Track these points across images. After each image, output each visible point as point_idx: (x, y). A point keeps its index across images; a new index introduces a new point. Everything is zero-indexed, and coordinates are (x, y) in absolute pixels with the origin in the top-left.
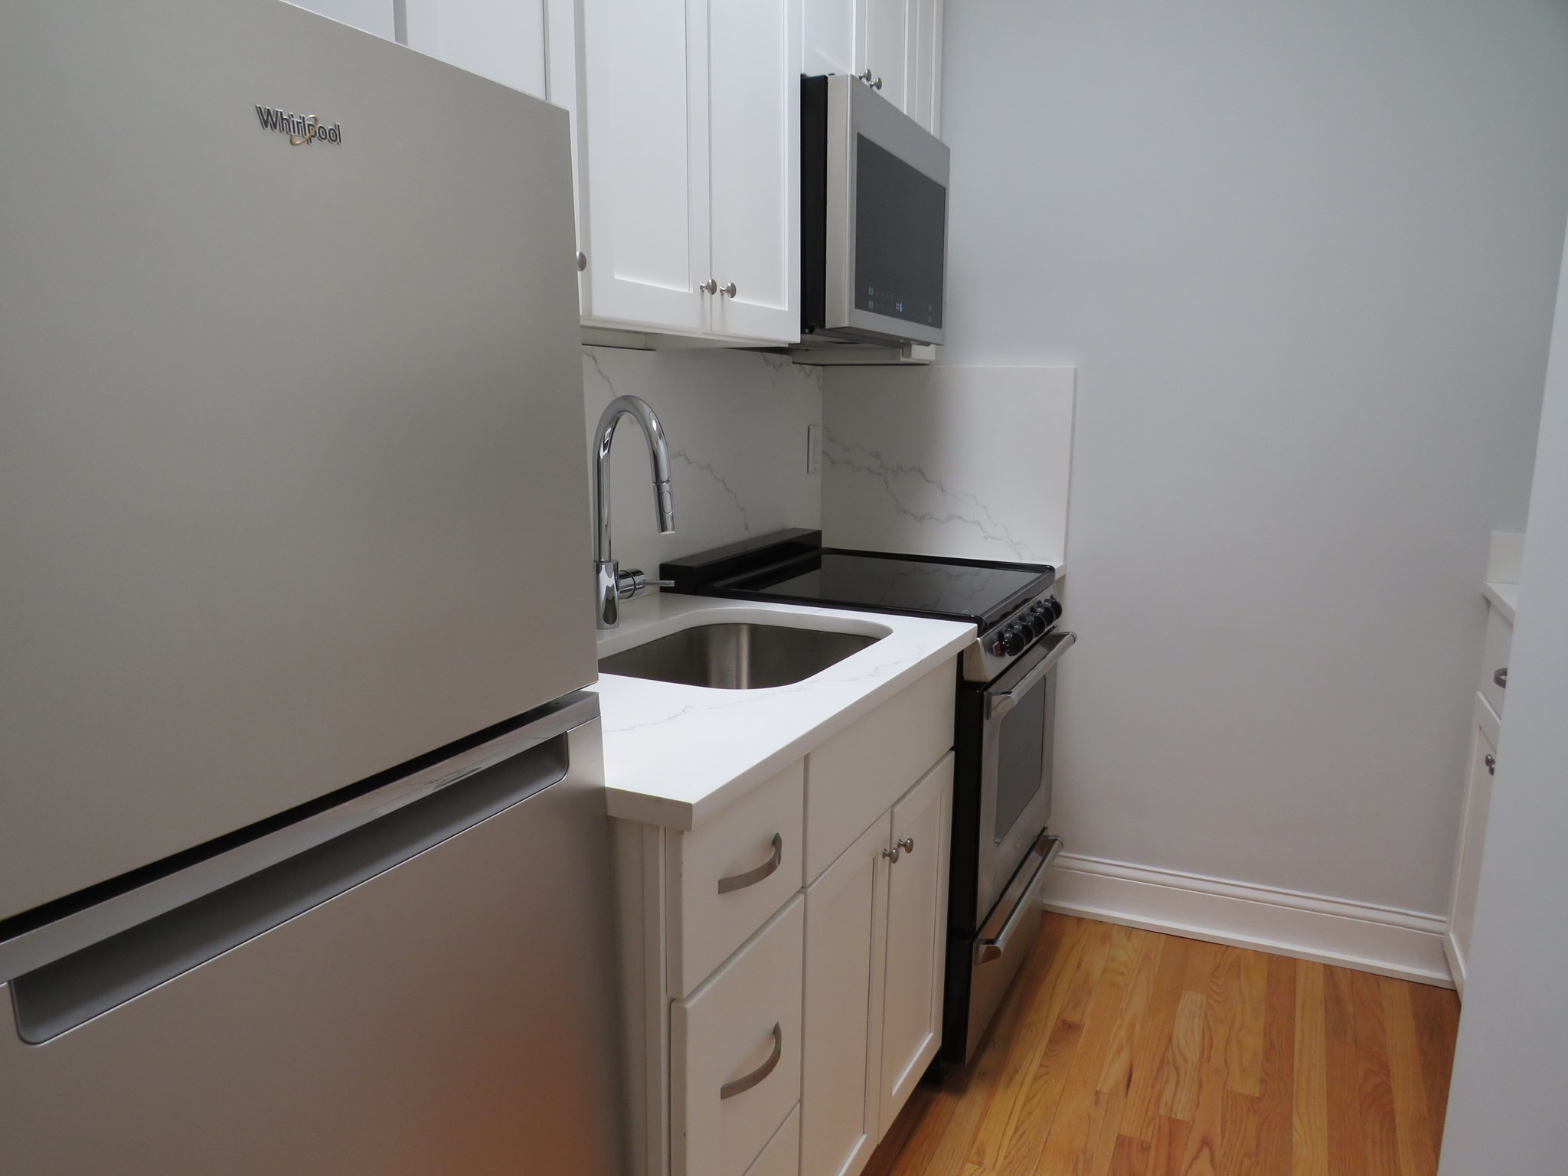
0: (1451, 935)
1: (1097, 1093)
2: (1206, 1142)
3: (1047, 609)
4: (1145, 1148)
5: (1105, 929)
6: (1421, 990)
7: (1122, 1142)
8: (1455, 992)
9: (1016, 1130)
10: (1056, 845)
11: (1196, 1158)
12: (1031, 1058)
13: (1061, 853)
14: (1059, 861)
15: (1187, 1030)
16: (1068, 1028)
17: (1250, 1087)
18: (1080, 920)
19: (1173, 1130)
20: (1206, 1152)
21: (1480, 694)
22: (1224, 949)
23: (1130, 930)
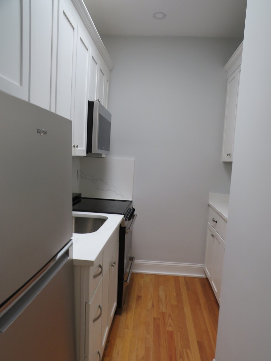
0: (206, 268)
1: (148, 310)
2: (170, 315)
3: (133, 210)
4: (159, 319)
5: (142, 275)
6: (201, 279)
7: (154, 319)
8: (207, 279)
9: (134, 320)
10: (134, 258)
11: (168, 319)
12: (133, 304)
13: (135, 260)
14: (135, 262)
15: (162, 293)
16: (139, 297)
17: (175, 303)
18: (137, 274)
19: (163, 314)
20: (170, 317)
21: (208, 222)
22: (165, 276)
23: (147, 275)
